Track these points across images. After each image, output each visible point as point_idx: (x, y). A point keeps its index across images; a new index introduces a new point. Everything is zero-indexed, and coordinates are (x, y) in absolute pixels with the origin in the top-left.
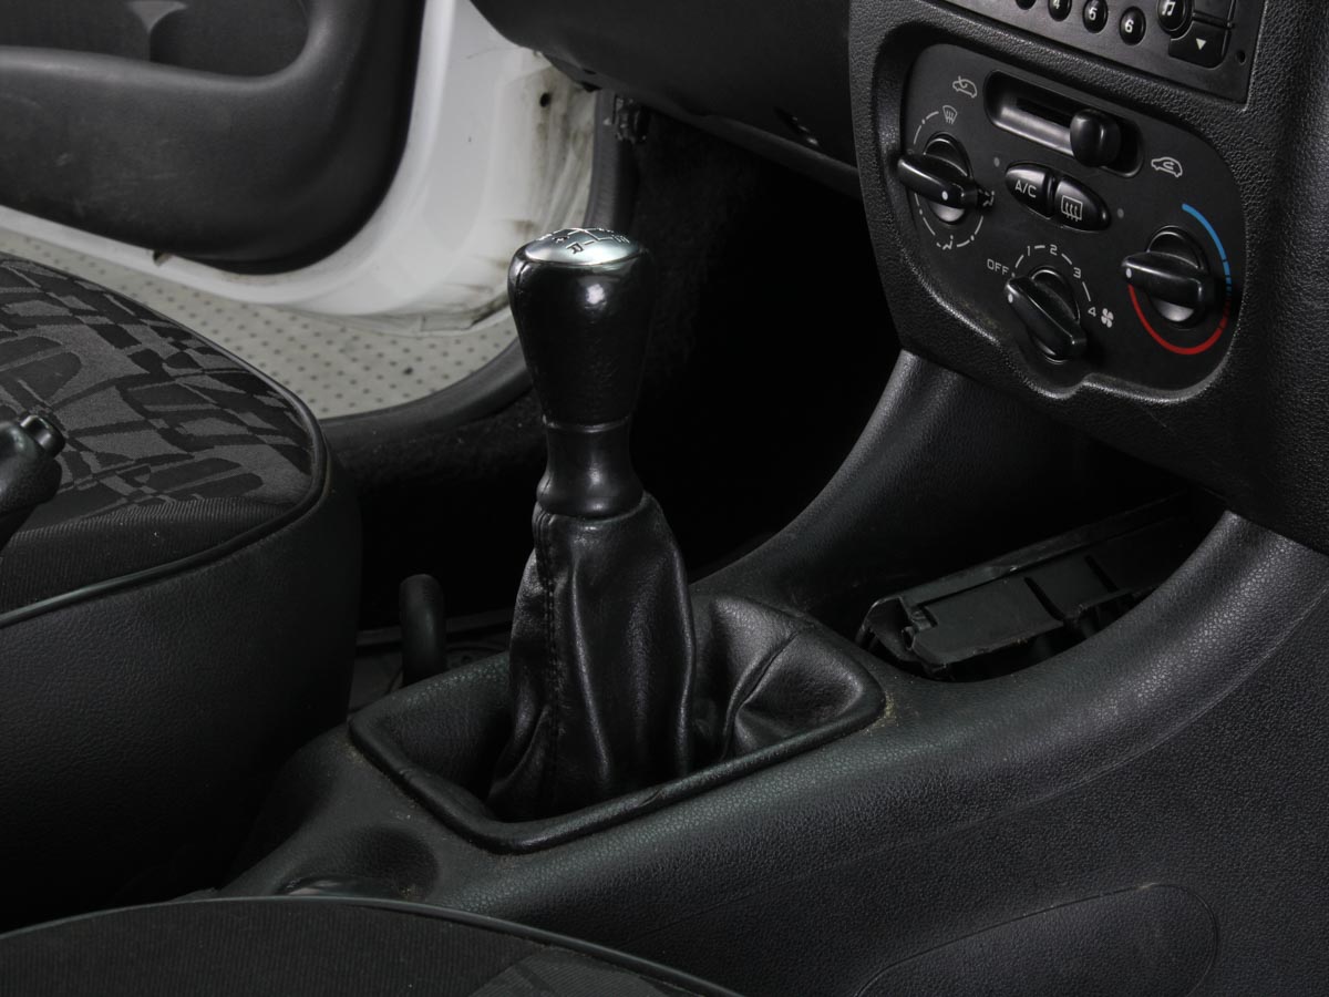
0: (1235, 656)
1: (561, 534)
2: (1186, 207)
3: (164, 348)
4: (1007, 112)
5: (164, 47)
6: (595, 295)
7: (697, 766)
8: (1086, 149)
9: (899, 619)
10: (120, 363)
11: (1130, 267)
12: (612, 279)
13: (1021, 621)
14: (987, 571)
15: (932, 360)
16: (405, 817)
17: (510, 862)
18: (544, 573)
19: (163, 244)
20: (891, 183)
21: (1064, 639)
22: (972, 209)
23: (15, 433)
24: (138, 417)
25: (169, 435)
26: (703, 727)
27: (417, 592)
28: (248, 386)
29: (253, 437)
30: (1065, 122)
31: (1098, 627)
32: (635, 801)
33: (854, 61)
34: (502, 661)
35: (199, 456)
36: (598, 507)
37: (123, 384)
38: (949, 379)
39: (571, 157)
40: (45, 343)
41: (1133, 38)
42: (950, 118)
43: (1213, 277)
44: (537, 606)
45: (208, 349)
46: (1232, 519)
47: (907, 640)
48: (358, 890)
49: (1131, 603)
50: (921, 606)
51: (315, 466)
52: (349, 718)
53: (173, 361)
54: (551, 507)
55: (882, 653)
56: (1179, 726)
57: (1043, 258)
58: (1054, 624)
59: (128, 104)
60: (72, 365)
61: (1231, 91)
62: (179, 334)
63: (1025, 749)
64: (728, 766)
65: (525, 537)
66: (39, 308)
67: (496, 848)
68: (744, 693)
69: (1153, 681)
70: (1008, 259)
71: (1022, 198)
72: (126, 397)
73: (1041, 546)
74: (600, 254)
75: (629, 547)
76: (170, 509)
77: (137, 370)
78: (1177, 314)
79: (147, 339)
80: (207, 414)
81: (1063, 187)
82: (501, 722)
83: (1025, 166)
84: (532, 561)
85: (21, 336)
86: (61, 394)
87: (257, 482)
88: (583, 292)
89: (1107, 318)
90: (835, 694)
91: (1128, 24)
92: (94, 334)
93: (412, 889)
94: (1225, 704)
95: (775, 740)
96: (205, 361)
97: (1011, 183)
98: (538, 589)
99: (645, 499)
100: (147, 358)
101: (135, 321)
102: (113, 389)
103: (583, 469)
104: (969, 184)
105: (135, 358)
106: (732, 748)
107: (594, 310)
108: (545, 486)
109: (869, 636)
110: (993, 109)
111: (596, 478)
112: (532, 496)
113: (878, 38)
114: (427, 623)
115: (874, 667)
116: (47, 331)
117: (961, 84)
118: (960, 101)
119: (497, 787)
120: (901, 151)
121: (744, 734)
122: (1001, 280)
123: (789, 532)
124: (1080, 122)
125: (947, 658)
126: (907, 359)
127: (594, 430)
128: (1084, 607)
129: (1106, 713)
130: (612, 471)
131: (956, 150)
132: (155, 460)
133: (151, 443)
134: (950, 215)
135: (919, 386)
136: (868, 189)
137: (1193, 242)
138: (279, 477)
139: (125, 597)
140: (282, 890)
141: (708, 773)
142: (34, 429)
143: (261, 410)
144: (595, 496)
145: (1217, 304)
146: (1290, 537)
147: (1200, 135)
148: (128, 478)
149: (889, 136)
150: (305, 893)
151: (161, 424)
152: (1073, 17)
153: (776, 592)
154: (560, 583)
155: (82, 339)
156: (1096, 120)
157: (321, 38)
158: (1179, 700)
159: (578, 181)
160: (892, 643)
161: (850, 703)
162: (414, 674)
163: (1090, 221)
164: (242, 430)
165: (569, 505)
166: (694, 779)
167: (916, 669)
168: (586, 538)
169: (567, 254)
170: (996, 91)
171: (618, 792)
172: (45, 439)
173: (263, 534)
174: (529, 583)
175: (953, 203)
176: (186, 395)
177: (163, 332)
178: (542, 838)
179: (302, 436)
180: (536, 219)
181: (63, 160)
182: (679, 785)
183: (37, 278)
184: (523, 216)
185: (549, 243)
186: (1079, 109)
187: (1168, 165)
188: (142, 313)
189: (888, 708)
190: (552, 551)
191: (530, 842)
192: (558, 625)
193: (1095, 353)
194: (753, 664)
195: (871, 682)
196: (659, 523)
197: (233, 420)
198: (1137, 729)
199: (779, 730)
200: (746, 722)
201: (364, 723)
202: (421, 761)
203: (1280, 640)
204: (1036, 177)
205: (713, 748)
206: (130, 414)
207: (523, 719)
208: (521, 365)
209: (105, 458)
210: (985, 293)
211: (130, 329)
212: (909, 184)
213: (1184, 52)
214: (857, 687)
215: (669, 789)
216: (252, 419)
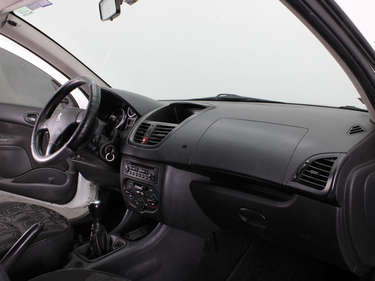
0: (161, 236)
1: (94, 230)
2: (153, 194)
3: (53, 213)
4: (136, 186)
5: (52, 182)
6: (97, 206)
7: (109, 252)
8: (143, 189)
9: (128, 236)
10: (49, 215)
11: (148, 200)
12: (98, 205)
13: (140, 235)
14: (137, 230)
15: (130, 210)
16: (80, 260)
17: (91, 264)
18: (93, 234)
19: (52, 202)
20: (125, 193)
21: (145, 236)
22: (133, 195)
23: (39, 224)
24: (51, 221)
25: (54, 223)
26: (110, 248)
27: (80, 237)
28: (62, 217)
29: (62, 222)
30: (141, 187)
31: (148, 235)
32: (103, 256)
33: (121, 182)
34: (89, 243)
35: (57, 224)
36: (98, 227)
37: (49, 218)
38: (132, 212)
39: (94, 191)
40: (41, 214)
41: (147, 179)
42: (130, 187)
43: (156, 200)
44: (92, 237)
45: (58, 213)
46: (160, 223)
47: (129, 238)
48: (75, 268)
49: (151, 232)
50: (131, 234)
51: (69, 225)
52: (74, 250)
53: (54, 215)
54: (93, 227)
55: (127, 239)
56: (156, 243)
57: (140, 200)
58: (143, 235)
59: (48, 188)
60: (44, 216)
61: (156, 183)
62: (54, 212)
63: (142, 247)
64: (112, 252)
65: (91, 231)
66: (40, 210)
67: (90, 262)
68: (114, 244)
69: (153, 239)
70: (137, 200)
71: (138, 194)
72: (49, 219)
73: (142, 227)
74: (97, 202)
75: (101, 231)
76: (54, 230)
77: (50, 216)
78: (153, 204)
79: (51, 213)
80: (58, 220)
81: (141, 193)
82: (89, 249)
83: (138, 191)
84: (92, 233)
85: (38, 213)
86: (43, 219)
87: (63, 227)
88: (95, 206)
89: (146, 205)
90: (123, 244)
91: (146, 177)
92: (46, 213)
93: (81, 267)
94: (160, 241)
95: (117, 249)
96: (57, 215)
97: (136, 193)
98: (92, 236)
99: (103, 226)
100: (51, 215)
101: (50, 211)
102: (48, 218)
103: (96, 223)
104: (132, 193)
105: (50, 215)
106: (113, 250)
107: (97, 208)
108: (93, 225)
109: (126, 237)
110: (134, 186)
111: (98, 224)
112: (91, 226)
113: (123, 179)
114: (81, 240)
115: (126, 241)
116: (41, 213)
117: (131, 183)
118: (131, 185)
119: (89, 256)
120: (126, 190)
121: (114, 248)
122: (136, 202)
123: (117, 228)
124: (142, 187)
125: (134, 239)
126: (128, 210)
127: (97, 219)
128: (146, 233)
129: (149, 243)
130: (99, 223)
131: (131, 190)
132: (53, 225)
133: (52, 224)
134: (131, 196)
135: (129, 212)
136: (123, 194)
137: (154, 197)
138: (66, 226)
139: (50, 240)
140: (68, 269)
141: (110, 253)
142: (41, 223)
143: (63, 219)
144: (98, 226)
145: (156, 203)
146: (165, 224)
147: (154, 187)
148: (50, 227)
149: (125, 189)
150: (70, 269)
151: (53, 221)
152: (141, 177)
153: (116, 234)
154: (95, 235)
155: (45, 213)
156: (144, 186)
157: (68, 181)
158: (156, 241)
159: (94, 194)
160: (128, 238)
161: (124, 244)
162: (80, 245)
163: (144, 196)
164: (61, 222)
165: (95, 227)
166: (109, 253)
167: (130, 240)
168: (97, 230)
169: (94, 202)
170: (134, 184)
171: (102, 255)
172: (42, 224)
173: (64, 232)
174: (91, 235)
175: (131, 195)
176: (55, 218)
177: (53, 212)
178: (94, 261)
179: (68, 222)
180: (90, 197)
181: (42, 194)
182: (108, 254)
183: (40, 207)
184: (89, 197)
185: (92, 201)
186: (142, 185)
187: (151, 190)
188: (51, 210)
189: (128, 245)
190: (94, 232)
191: (93, 261)
192: (95, 239)
193: (146, 208)
194: (114, 241)
195: (126, 242)
196: (104, 228)
197: (61, 220)
198: (152, 244)
199: (117, 248)
200: (114, 247)
201: (75, 250)
202: (82, 254)
203: (165, 234)
204: (139, 192)
205: (111, 250)
206: (50, 221)
207: (92, 249)
208: (89, 212)
209: (47, 225)
210: (135, 203)
211: (49, 212)
212: (127, 193)
213: (152, 180)
214: (125, 243)
215: (107, 255)
216: (62, 220)
